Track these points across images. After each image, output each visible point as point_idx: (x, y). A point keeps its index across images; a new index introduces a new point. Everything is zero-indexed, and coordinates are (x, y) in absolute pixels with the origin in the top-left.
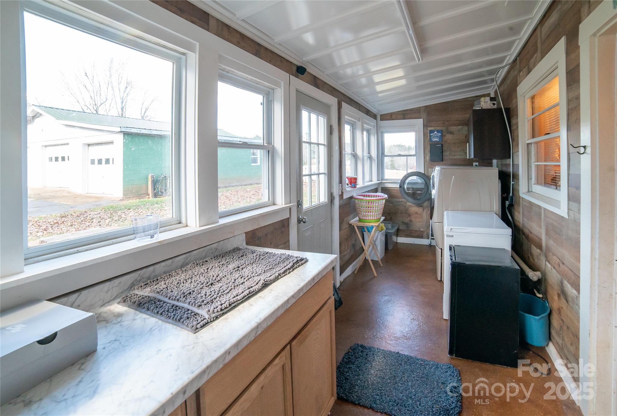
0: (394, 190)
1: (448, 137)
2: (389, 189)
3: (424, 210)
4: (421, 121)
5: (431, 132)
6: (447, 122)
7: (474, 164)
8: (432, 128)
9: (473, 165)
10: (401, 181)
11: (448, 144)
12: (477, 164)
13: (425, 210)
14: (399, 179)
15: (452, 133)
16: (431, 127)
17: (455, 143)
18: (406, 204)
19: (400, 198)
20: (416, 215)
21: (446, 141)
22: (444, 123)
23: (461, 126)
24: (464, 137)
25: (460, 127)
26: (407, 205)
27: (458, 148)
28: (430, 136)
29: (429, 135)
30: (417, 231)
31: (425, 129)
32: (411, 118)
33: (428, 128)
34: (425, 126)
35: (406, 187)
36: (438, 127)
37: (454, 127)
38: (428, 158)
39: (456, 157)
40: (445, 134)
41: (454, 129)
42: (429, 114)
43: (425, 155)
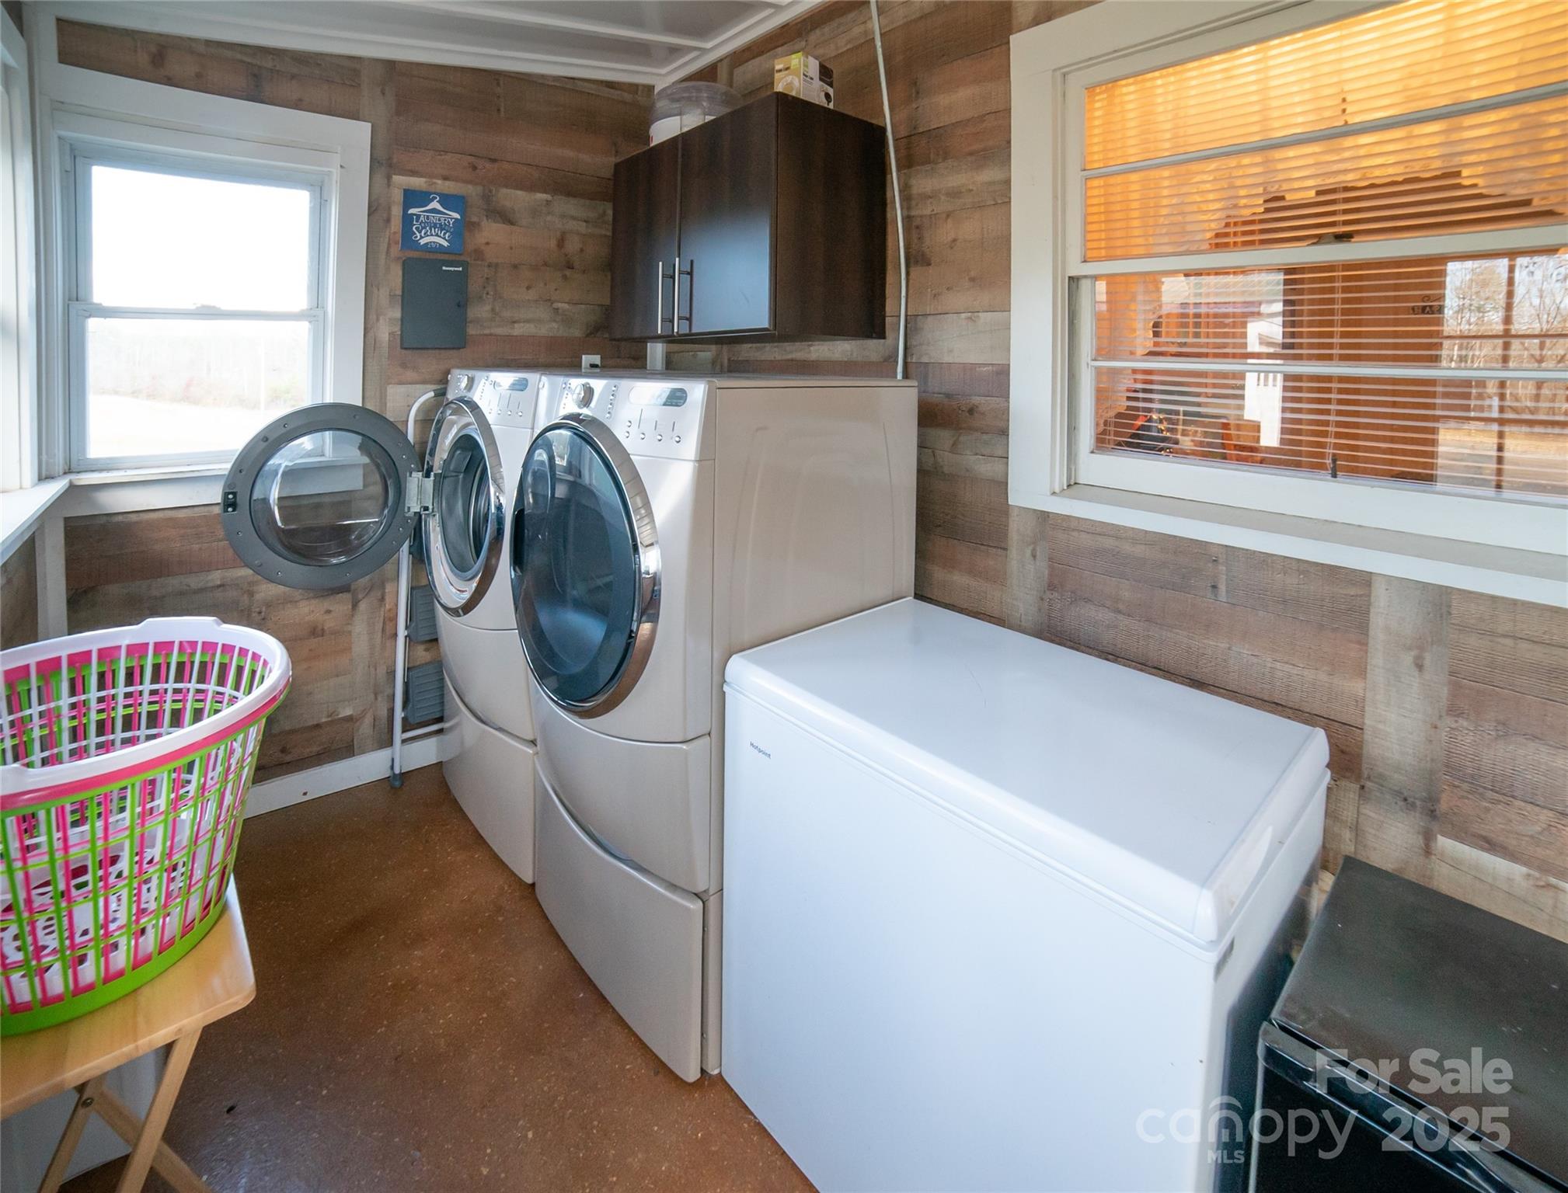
0: (173, 523)
1: (491, 233)
2: (129, 526)
3: (355, 605)
4: (360, 133)
5: (413, 198)
6: (488, 165)
7: (586, 360)
8: (417, 183)
9: (580, 366)
10: (239, 467)
11: (489, 266)
12: (596, 359)
13: (363, 606)
14: (218, 457)
15: (506, 217)
16: (413, 173)
17: (515, 267)
18: (251, 594)
19: (206, 567)
20: (314, 642)
21: (479, 254)
22: (475, 168)
23: (545, 192)
24: (553, 243)
25: (542, 196)
26: (258, 597)
27: (528, 288)
28: (407, 220)
29: (397, 211)
30: (318, 726)
31: (380, 179)
32: (298, 105)
33: (397, 179)
34: (382, 164)
35: (274, 495)
36: (445, 178)
37: (519, 192)
38: (387, 330)
39: (518, 330)
40: (475, 219)
41: (516, 199)
42: (403, 105)
43: (373, 317)
